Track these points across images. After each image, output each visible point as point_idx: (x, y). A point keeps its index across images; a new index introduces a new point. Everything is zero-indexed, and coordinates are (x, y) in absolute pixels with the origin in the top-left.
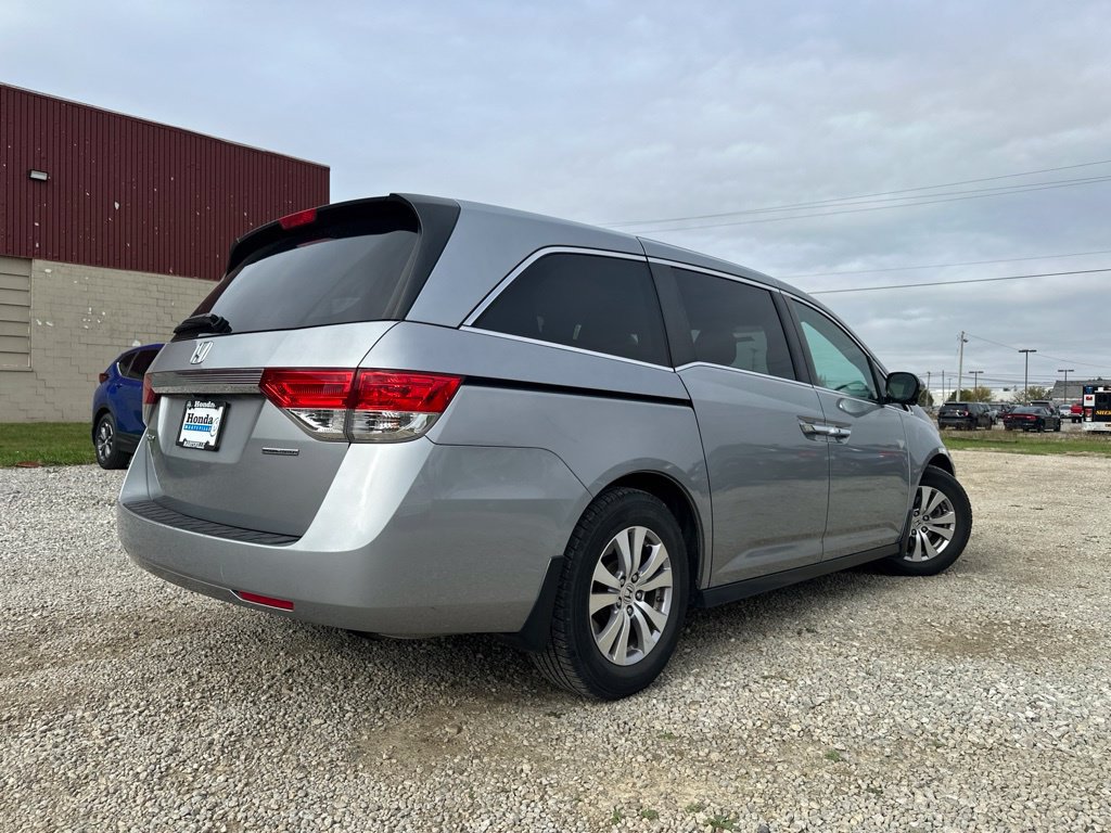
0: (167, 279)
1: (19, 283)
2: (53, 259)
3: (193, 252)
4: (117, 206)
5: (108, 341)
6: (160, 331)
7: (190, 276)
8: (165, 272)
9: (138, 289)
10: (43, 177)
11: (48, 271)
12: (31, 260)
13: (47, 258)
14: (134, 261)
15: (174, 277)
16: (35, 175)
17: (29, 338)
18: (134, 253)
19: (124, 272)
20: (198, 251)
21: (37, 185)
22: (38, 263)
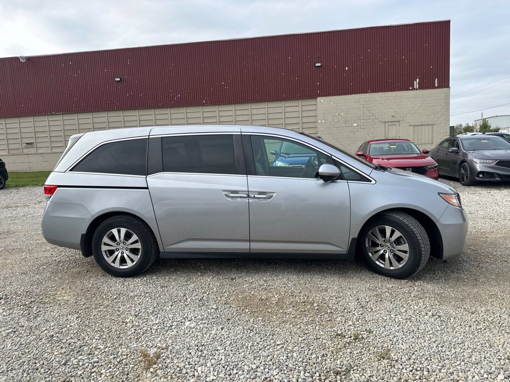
0: (367, 95)
1: (313, 108)
2: (324, 96)
3: (379, 81)
4: (347, 68)
5: (344, 125)
6: (365, 118)
7: (378, 92)
8: (367, 92)
9: (356, 102)
10: (319, 64)
11: (322, 101)
12: (316, 98)
13: (322, 96)
14: (354, 90)
15: (371, 94)
16: (317, 65)
17: (317, 127)
18: (354, 87)
19: (350, 95)
20: (381, 80)
21: (318, 68)
22: (319, 99)
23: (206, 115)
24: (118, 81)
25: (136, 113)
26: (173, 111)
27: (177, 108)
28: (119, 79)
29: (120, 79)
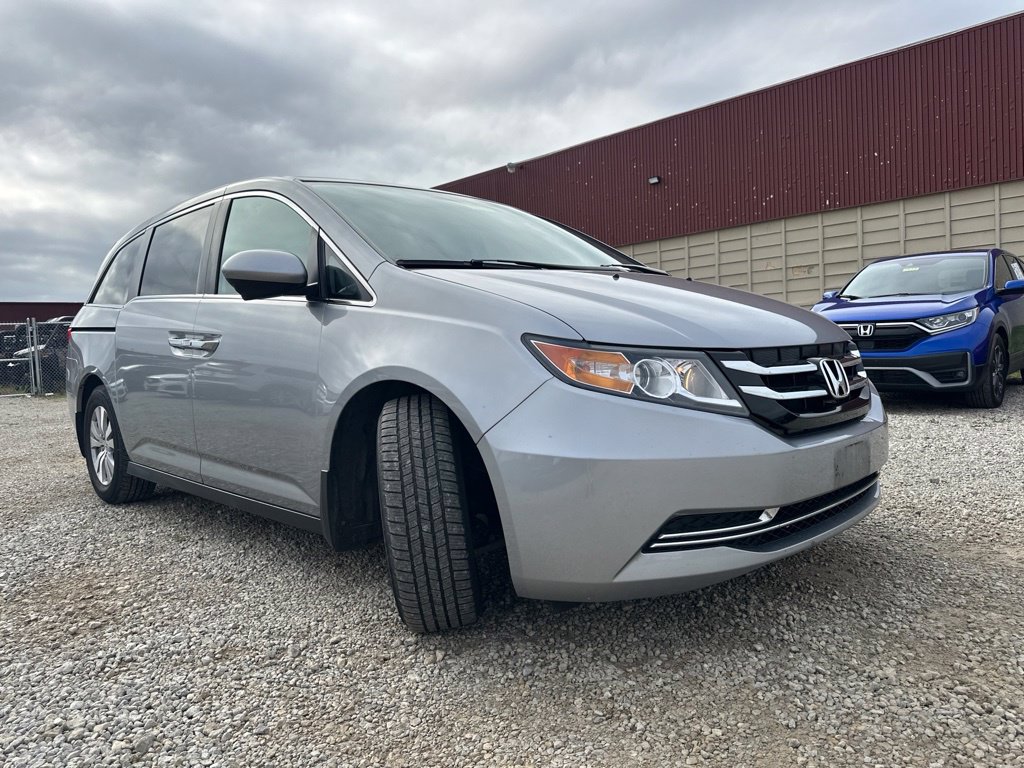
23: (830, 232)
24: (654, 184)
25: (683, 243)
26: (758, 230)
27: (766, 225)
28: (655, 180)
29: (659, 178)
